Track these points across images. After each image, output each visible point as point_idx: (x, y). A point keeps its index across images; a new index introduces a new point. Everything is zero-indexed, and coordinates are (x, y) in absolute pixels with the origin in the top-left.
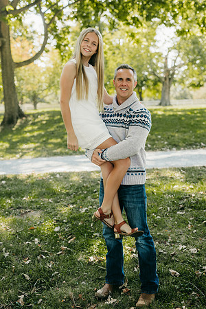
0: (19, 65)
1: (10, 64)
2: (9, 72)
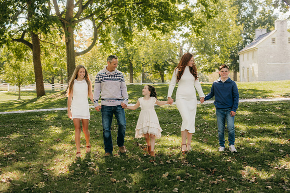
0: (78, 54)
1: (73, 53)
2: (72, 59)
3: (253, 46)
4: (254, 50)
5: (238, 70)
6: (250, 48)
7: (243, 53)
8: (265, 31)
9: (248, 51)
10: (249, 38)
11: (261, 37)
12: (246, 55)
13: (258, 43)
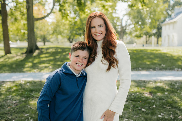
3: (174, 20)
5: (161, 36)
7: (165, 25)
9: (169, 24)
11: (178, 14)
13: (177, 18)
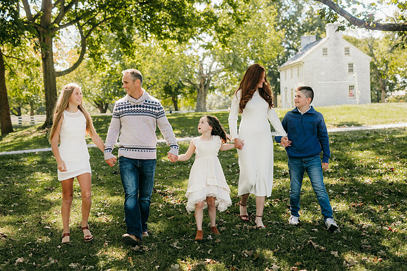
0: (60, 74)
1: (53, 73)
2: (51, 80)
3: (298, 60)
4: (299, 65)
5: (279, 92)
6: (294, 62)
7: (286, 69)
8: (313, 39)
9: (291, 66)
10: (293, 48)
11: (308, 46)
12: (289, 71)
13: (304, 56)
